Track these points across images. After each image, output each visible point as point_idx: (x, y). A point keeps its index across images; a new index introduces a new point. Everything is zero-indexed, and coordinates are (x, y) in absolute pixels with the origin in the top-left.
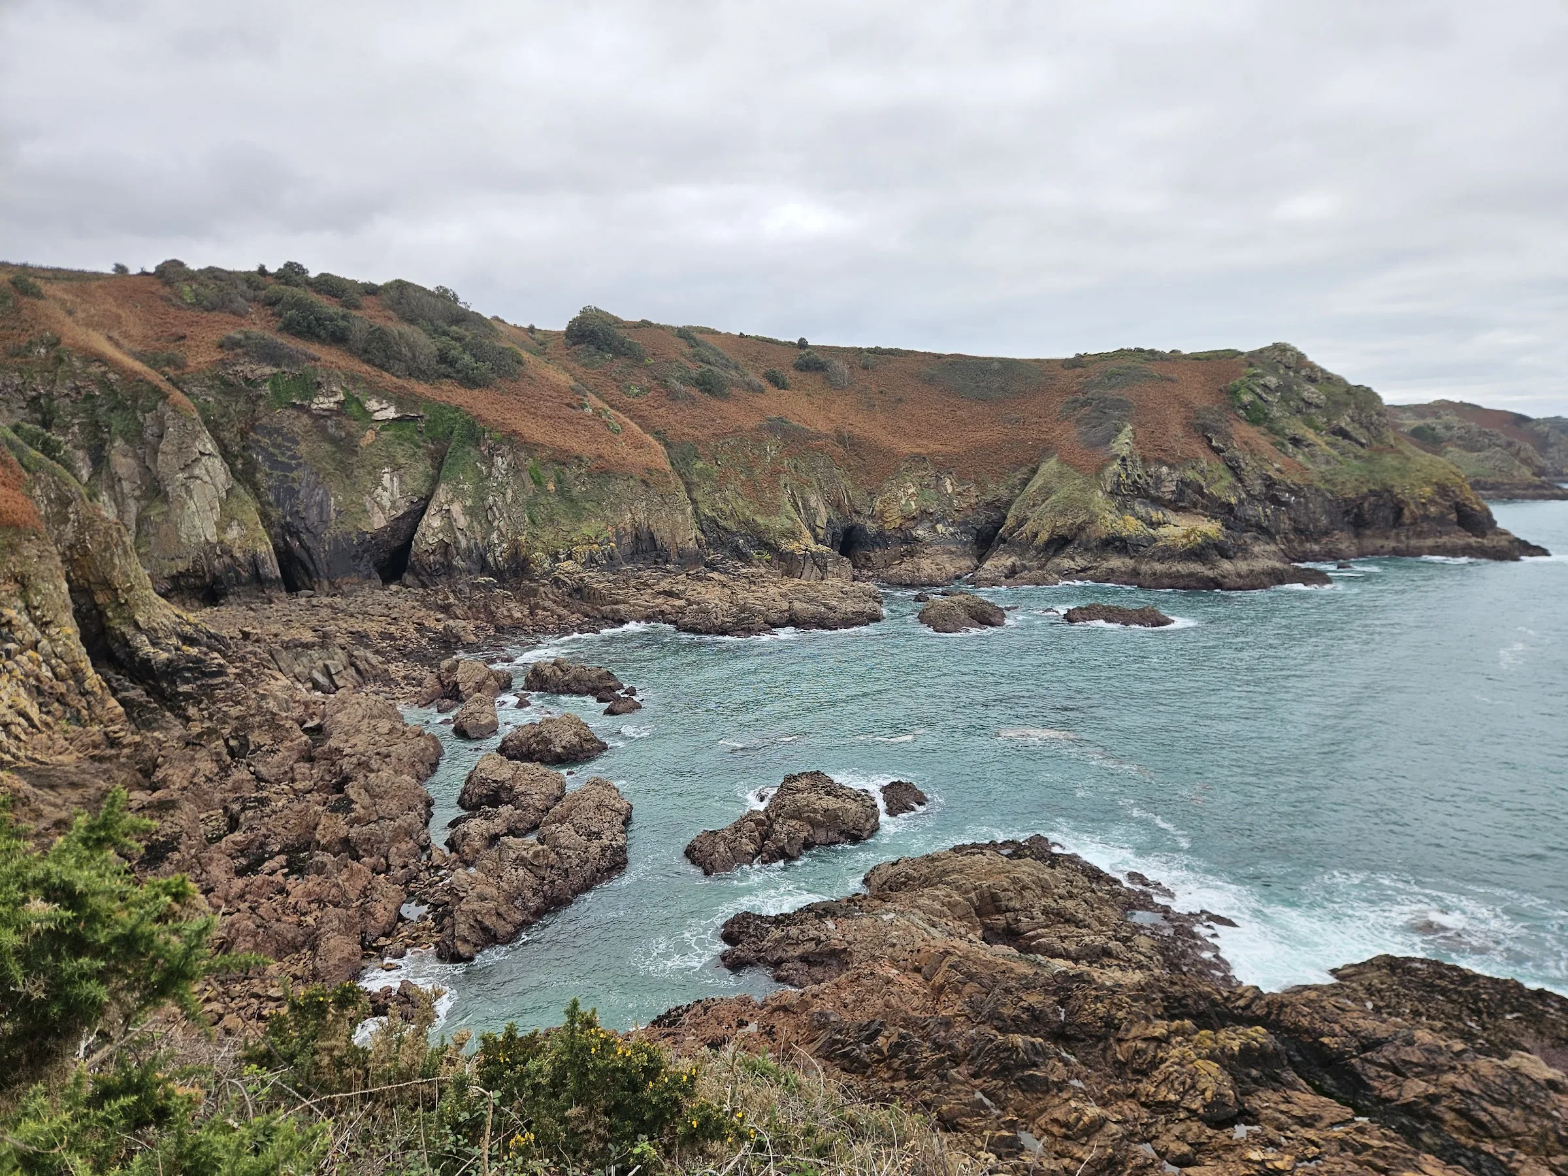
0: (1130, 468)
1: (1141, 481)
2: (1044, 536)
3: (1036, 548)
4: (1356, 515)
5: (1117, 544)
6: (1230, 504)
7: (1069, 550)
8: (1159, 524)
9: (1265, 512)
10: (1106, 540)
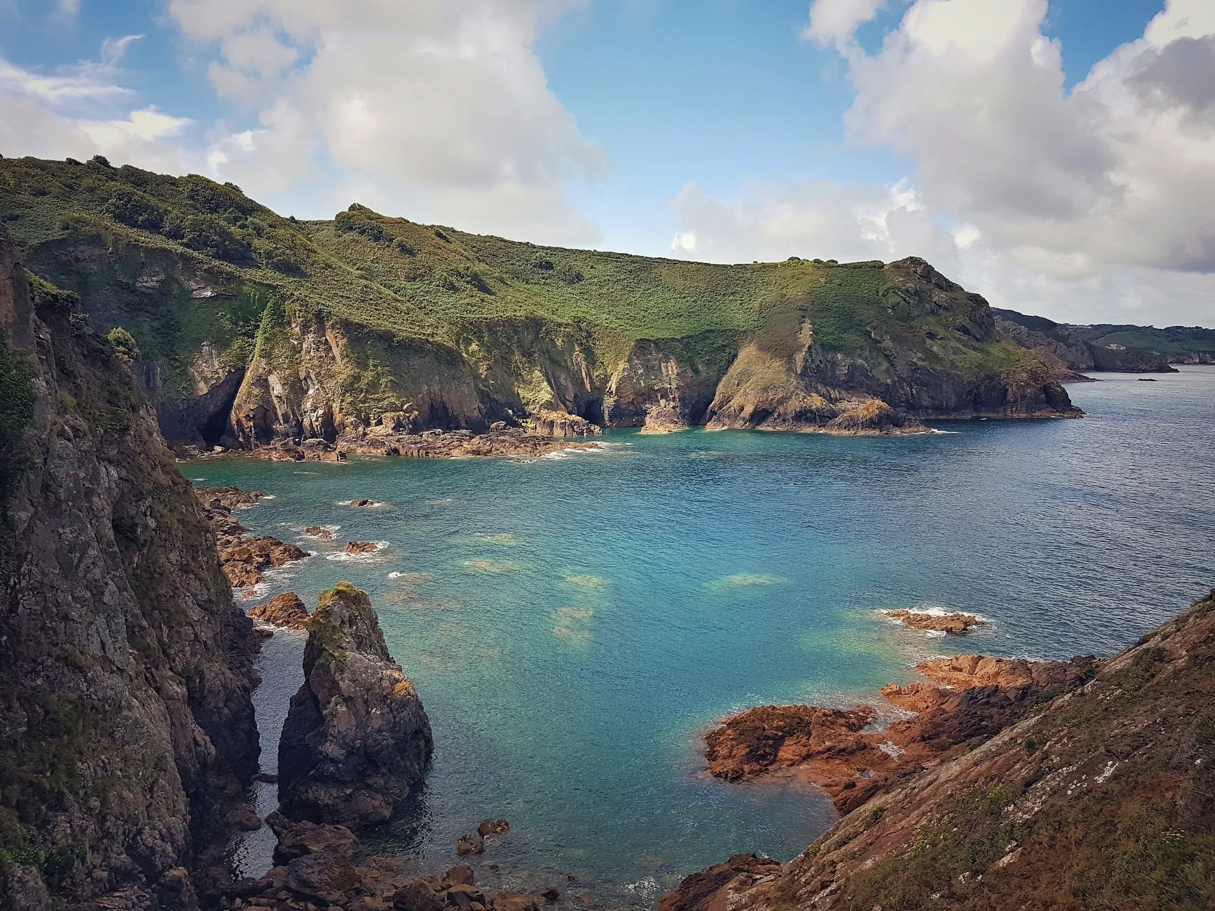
0: (814, 355)
1: (822, 366)
2: (749, 409)
3: (744, 419)
4: (975, 394)
5: (809, 415)
6: (887, 384)
7: (771, 419)
8: (837, 400)
9: (912, 392)
10: (800, 412)
